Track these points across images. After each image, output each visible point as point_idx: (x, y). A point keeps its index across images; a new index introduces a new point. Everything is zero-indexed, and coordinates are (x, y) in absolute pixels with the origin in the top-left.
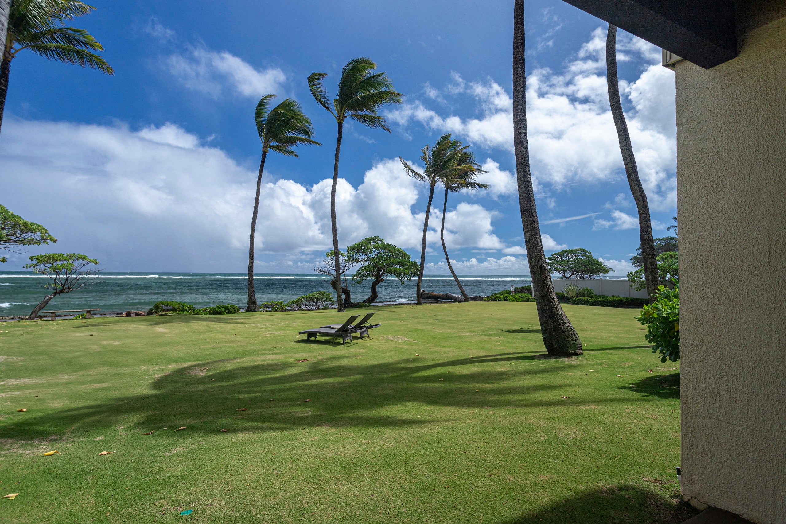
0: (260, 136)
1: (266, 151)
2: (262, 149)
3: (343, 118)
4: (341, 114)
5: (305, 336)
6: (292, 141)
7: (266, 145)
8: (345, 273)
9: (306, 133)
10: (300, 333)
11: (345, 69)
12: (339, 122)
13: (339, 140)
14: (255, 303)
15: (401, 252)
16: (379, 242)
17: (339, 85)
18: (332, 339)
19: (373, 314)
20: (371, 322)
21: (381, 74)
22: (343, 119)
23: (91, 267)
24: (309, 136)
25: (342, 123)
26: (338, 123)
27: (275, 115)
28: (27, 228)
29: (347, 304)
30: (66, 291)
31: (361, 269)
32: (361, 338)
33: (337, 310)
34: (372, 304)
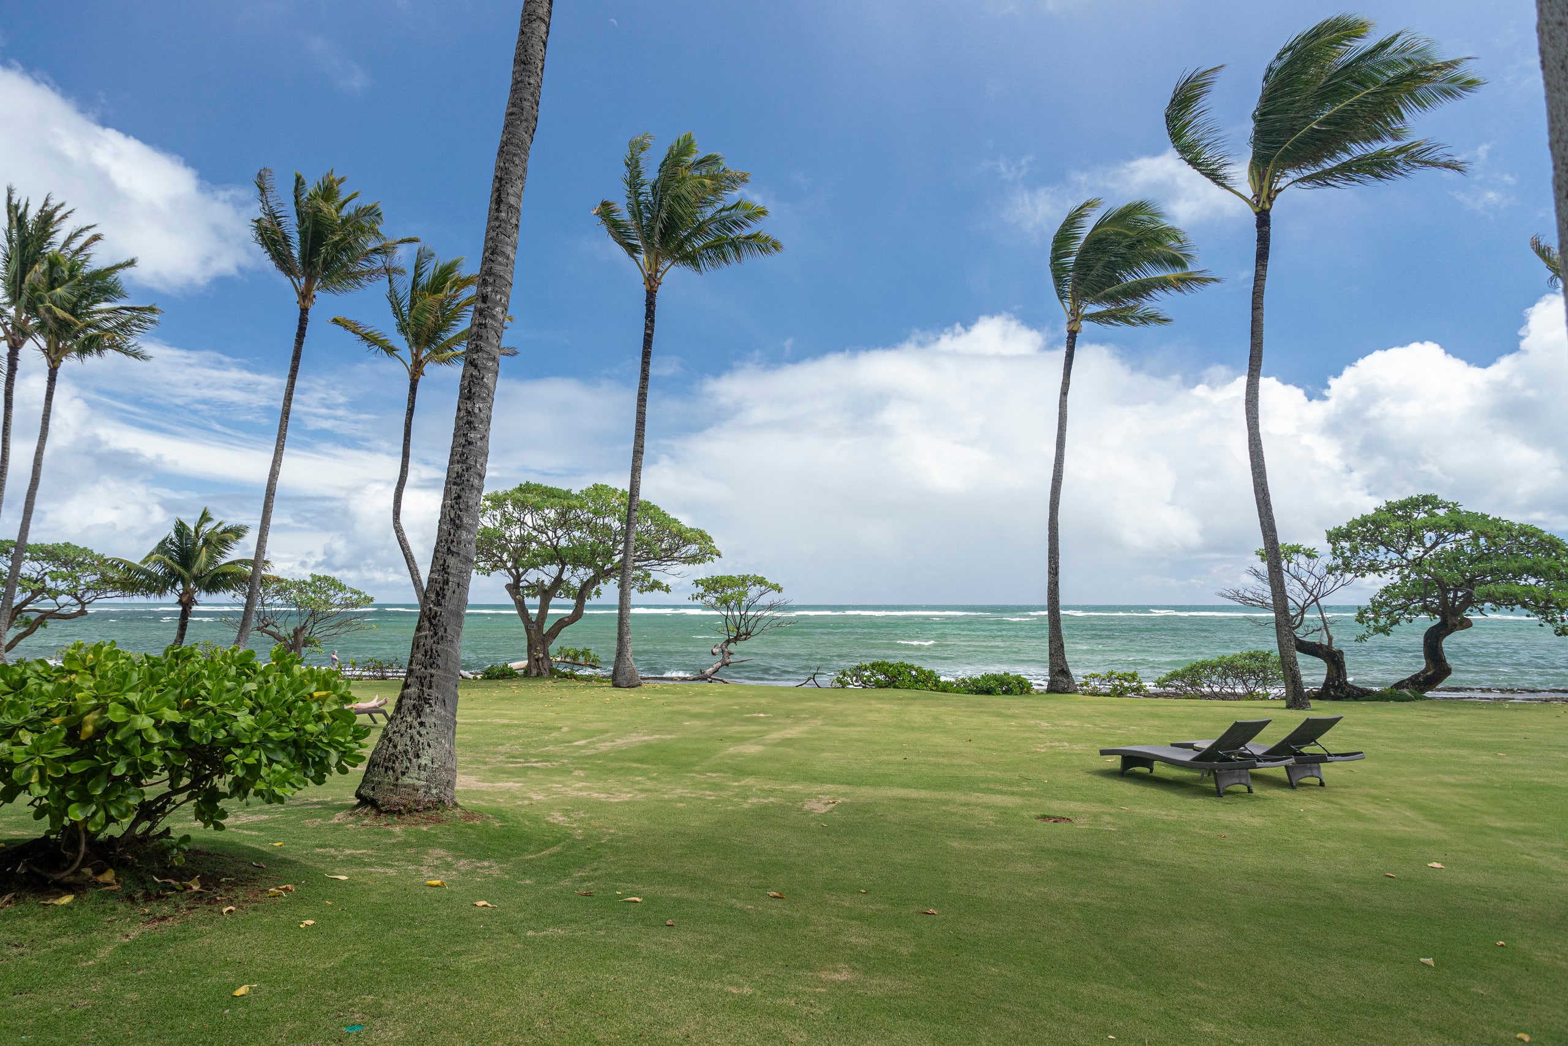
0: (1061, 298)
1: (1075, 328)
2: (1066, 326)
3: (1268, 196)
4: (1261, 189)
5: (1115, 762)
6: (1144, 289)
7: (1076, 317)
8: (1322, 602)
9: (1176, 261)
10: (1103, 753)
11: (1270, 69)
12: (1258, 210)
13: (1262, 255)
14: (1065, 673)
15: (1533, 535)
16: (1441, 512)
17: (1254, 115)
18: (1194, 779)
19: (1337, 720)
20: (1328, 742)
21: (1394, 38)
22: (1270, 200)
23: (771, 597)
24: (1183, 265)
25: (1269, 210)
26: (1257, 214)
27: (1097, 242)
28: (682, 537)
29: (1336, 688)
30: (744, 637)
31: (1386, 590)
32: (1291, 785)
33: (1284, 704)
34: (1429, 694)
